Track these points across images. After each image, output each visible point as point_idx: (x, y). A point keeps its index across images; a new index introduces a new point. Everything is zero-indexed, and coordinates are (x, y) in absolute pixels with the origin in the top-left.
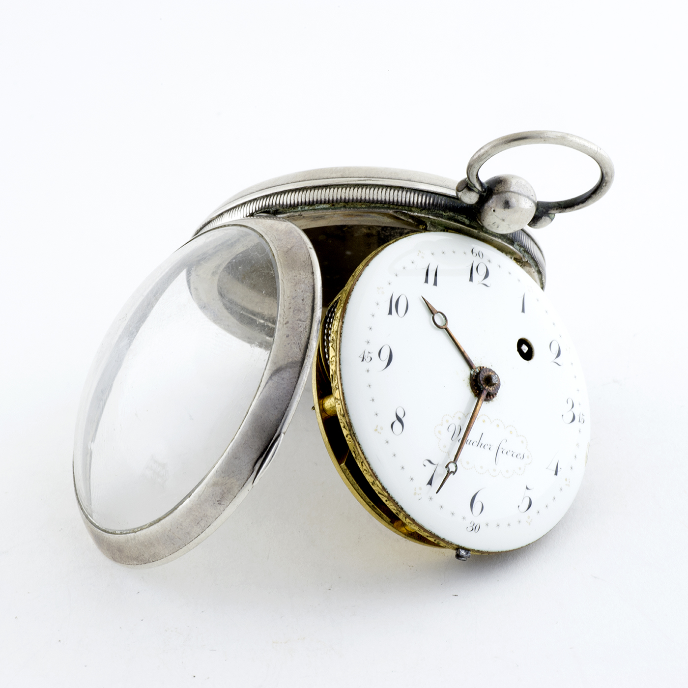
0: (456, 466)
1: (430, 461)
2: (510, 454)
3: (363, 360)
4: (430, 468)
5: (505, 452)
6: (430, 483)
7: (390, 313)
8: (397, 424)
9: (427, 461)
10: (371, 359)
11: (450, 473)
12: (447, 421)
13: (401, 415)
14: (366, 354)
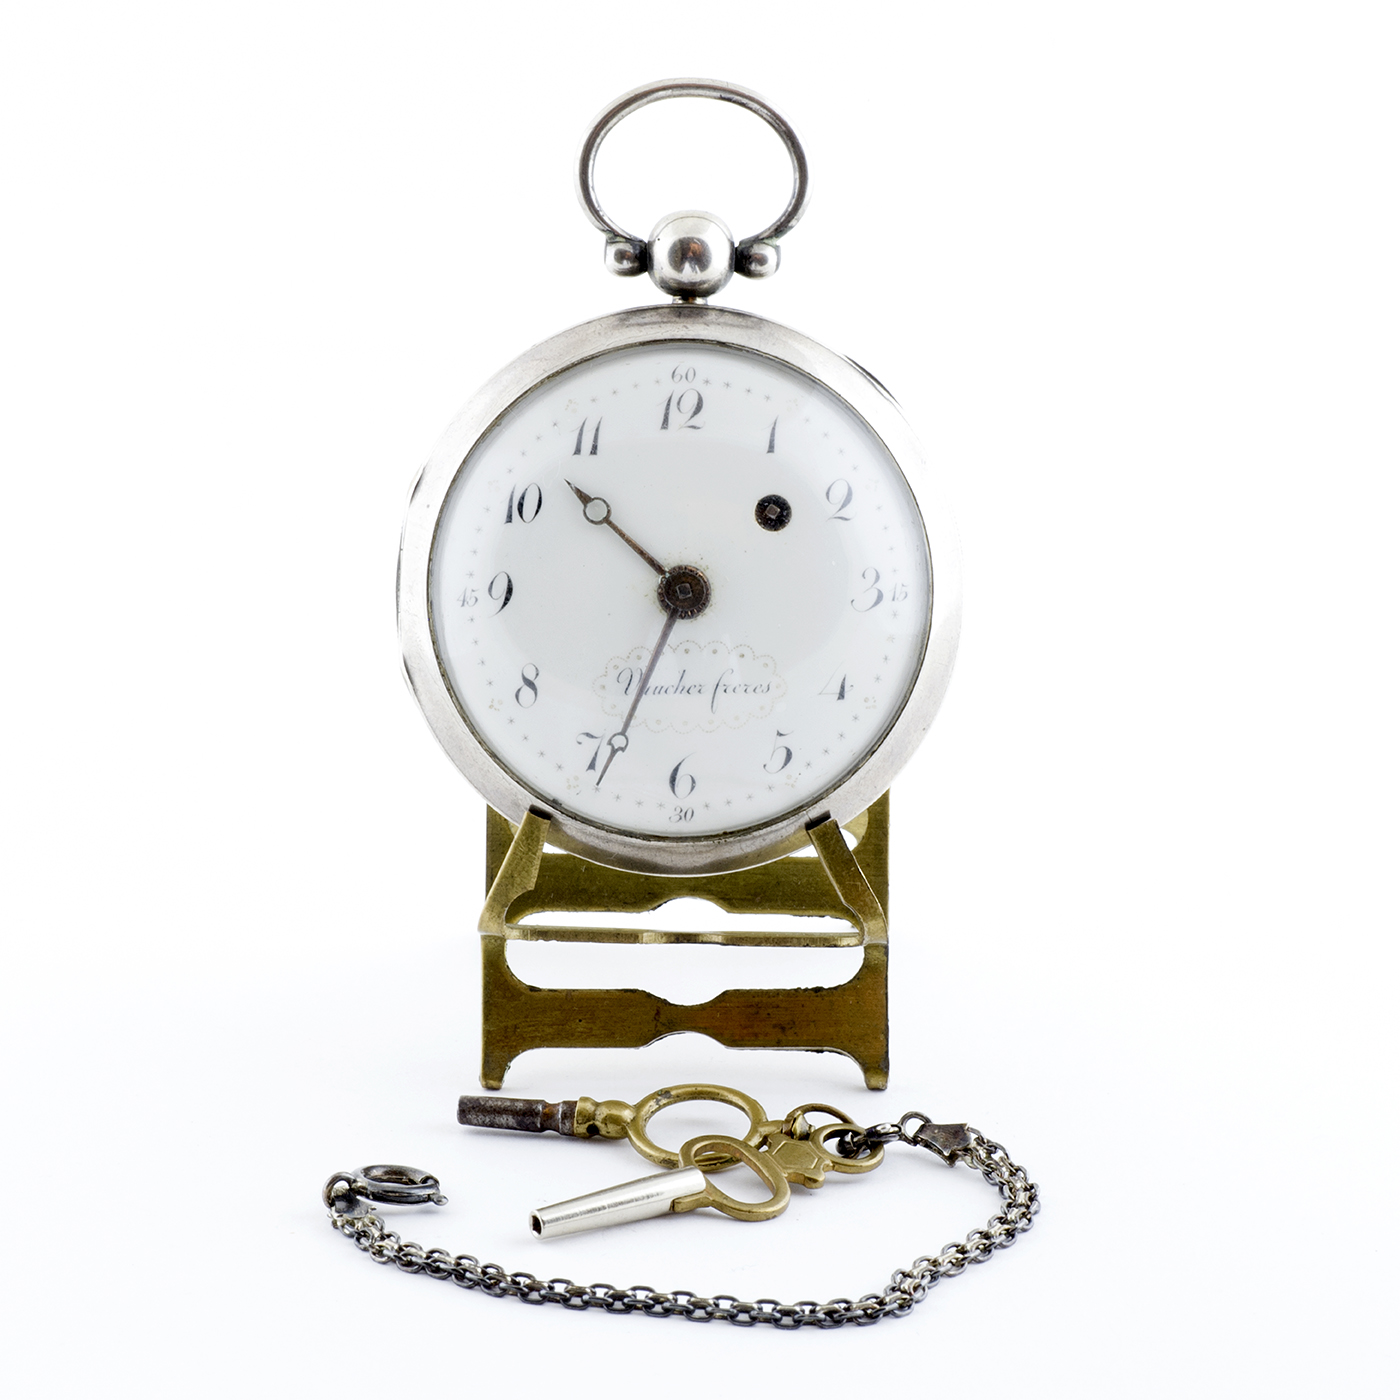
0: (627, 739)
1: (588, 735)
2: (740, 690)
3: (463, 605)
4: (590, 746)
5: (729, 690)
6: (592, 766)
7: (509, 519)
8: (527, 691)
9: (585, 736)
10: (477, 600)
11: (617, 750)
12: (616, 667)
13: (531, 676)
14: (468, 594)
